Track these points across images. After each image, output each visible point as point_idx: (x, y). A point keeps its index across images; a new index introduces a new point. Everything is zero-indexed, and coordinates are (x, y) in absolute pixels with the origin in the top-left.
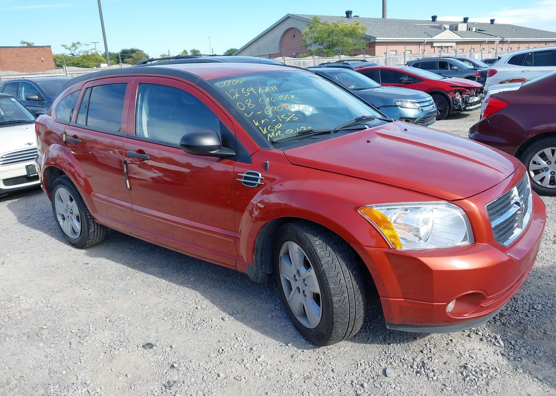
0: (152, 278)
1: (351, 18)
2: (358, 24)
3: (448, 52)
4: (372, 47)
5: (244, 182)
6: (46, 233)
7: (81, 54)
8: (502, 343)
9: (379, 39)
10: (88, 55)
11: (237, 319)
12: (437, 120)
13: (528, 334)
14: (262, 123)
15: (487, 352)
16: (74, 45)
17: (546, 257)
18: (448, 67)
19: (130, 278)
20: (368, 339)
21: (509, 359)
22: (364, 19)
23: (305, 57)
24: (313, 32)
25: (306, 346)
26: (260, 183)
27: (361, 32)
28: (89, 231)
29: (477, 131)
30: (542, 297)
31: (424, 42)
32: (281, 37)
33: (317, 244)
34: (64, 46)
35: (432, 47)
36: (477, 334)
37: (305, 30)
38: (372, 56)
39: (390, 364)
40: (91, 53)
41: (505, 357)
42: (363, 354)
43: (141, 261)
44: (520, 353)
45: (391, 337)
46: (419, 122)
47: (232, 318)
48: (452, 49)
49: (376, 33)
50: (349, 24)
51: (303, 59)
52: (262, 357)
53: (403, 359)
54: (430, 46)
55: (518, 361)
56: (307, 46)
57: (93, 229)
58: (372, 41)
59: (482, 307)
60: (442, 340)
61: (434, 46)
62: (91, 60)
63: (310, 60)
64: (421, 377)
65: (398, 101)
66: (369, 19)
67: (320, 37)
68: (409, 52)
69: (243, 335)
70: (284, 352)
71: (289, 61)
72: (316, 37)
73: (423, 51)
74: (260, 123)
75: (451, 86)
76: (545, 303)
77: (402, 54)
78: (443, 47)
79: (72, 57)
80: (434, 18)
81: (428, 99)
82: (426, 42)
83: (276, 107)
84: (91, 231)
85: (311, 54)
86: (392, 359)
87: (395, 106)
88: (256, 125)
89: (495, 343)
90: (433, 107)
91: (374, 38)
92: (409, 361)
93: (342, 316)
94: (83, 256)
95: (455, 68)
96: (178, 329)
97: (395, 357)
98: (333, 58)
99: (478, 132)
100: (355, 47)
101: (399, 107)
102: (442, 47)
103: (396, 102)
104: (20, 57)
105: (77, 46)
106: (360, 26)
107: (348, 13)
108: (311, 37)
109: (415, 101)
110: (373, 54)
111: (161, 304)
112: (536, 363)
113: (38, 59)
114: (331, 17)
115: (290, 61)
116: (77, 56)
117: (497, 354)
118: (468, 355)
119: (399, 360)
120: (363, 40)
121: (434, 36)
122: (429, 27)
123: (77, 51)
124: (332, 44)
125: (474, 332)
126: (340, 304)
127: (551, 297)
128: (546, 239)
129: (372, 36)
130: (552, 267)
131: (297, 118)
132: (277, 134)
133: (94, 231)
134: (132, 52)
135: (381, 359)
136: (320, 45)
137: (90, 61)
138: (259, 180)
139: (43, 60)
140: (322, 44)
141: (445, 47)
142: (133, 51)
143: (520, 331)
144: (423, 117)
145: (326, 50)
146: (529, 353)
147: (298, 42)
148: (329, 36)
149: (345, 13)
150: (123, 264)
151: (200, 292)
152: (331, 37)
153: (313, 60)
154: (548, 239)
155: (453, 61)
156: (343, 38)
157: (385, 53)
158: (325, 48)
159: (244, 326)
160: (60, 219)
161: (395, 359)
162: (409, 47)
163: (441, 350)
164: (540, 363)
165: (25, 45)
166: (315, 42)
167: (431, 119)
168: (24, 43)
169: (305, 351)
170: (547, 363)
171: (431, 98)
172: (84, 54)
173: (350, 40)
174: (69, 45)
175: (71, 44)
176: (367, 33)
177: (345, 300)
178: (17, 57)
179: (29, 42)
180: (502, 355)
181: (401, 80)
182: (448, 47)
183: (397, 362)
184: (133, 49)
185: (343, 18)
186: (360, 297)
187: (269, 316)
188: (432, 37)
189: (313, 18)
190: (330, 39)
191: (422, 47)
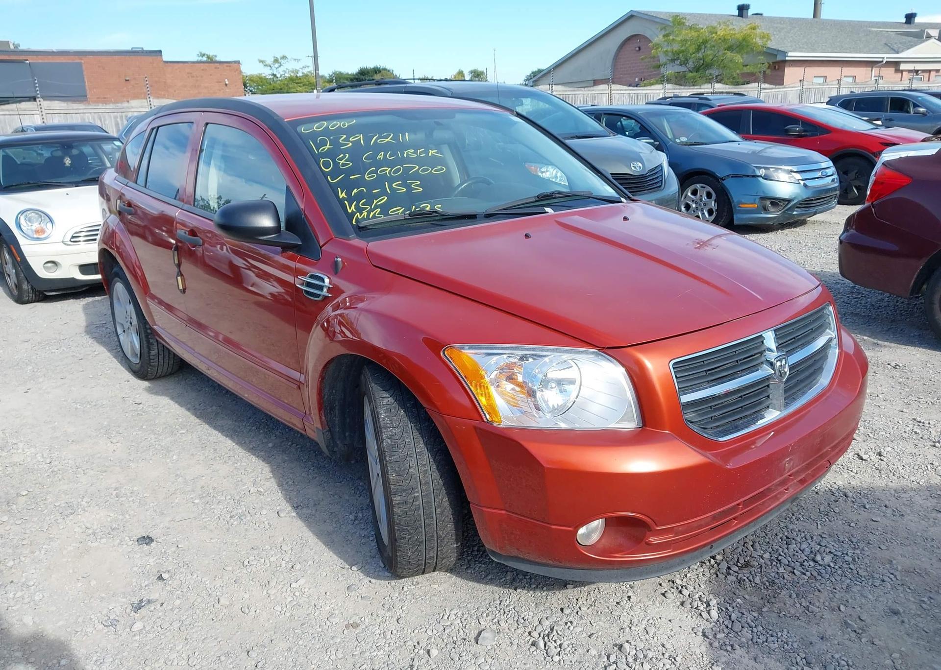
0: (216, 436)
1: (747, 17)
2: (754, 29)
3: (929, 80)
4: (778, 69)
5: (307, 292)
6: (110, 351)
7: (287, 75)
8: (714, 614)
9: (792, 55)
10: (297, 76)
11: (300, 517)
12: (839, 203)
13: (775, 605)
14: (353, 195)
15: (680, 627)
16: (276, 60)
17: (902, 471)
18: (910, 109)
19: (184, 432)
20: (486, 577)
21: (711, 644)
22: (772, 20)
23: (652, 84)
24: (670, 43)
25: (380, 573)
26: (327, 294)
27: (759, 42)
28: (149, 353)
29: (854, 227)
30: (843, 542)
31: (882, 61)
32: (617, 50)
33: (385, 403)
34: (261, 61)
35: (898, 70)
36: (680, 592)
37: (658, 38)
38: (774, 87)
39: (497, 623)
40: (303, 73)
41: (707, 640)
42: (464, 599)
43: (214, 408)
44: (739, 638)
45: (526, 577)
46: (797, 207)
47: (294, 514)
48: (937, 74)
49: (789, 44)
50: (740, 27)
51: (645, 88)
52: (302, 581)
53: (523, 618)
54: (894, 69)
55: (727, 650)
56: (659, 67)
57: (156, 351)
58: (779, 58)
59: (648, 544)
60: (614, 595)
61: (901, 69)
62: (302, 85)
63: (658, 91)
64: (535, 653)
65: (760, 168)
66: (782, 20)
67: (683, 51)
68: (850, 80)
69: (295, 543)
70: (341, 579)
71: (619, 92)
72: (676, 51)
73: (877, 78)
74: (349, 194)
75: (882, 143)
76: (843, 554)
77: (834, 83)
78: (920, 72)
79: (273, 78)
80: (910, 18)
81: (824, 165)
82: (884, 62)
83: (390, 169)
84: (153, 353)
85: (662, 80)
86: (505, 615)
87: (753, 176)
88: (341, 197)
89: (702, 613)
90: (833, 180)
91: (784, 53)
92: (530, 623)
93: (409, 528)
94: (141, 391)
95: (922, 110)
96: (204, 520)
97: (511, 612)
98: (700, 89)
99: (854, 231)
100: (745, 70)
101: (760, 179)
102: (918, 71)
103: (755, 169)
104: (193, 77)
105: (282, 61)
106: (758, 31)
107: (742, 9)
108: (666, 51)
109: (795, 169)
110: (778, 80)
111: (204, 478)
112: (757, 661)
113: (220, 82)
114: (711, 15)
115: (622, 92)
116: (280, 79)
117: (695, 633)
118: (644, 626)
119: (516, 619)
120: (762, 57)
121: (903, 51)
122: (898, 34)
123: (281, 69)
124: (703, 64)
125: (677, 588)
126: (405, 508)
127: (861, 545)
128: (922, 438)
129: (780, 49)
130: (903, 489)
131: (422, 189)
132: (372, 214)
133: (158, 354)
134: (376, 73)
135: (487, 612)
136: (681, 65)
137: (300, 86)
138: (325, 290)
139: (227, 83)
140: (684, 63)
141: (924, 71)
142: (376, 71)
143: (762, 599)
144: (807, 198)
145: (691, 74)
146: (754, 641)
147: (642, 59)
148: (698, 49)
149: (736, 8)
150: (188, 410)
151: (271, 466)
152: (703, 51)
153: (663, 91)
154: (926, 437)
155: (920, 97)
156: (725, 54)
157: (800, 81)
158: (689, 70)
159: (305, 528)
160: (120, 331)
161: (509, 616)
162: (848, 71)
163: (599, 612)
164: (766, 660)
165: (205, 59)
166: (673, 60)
167: (825, 202)
168: (203, 55)
169: (373, 581)
170: (778, 663)
171: (831, 164)
172: (292, 75)
173: (738, 58)
174: (270, 61)
175: (273, 60)
176: (772, 44)
177: (414, 503)
178: (188, 77)
179: (211, 54)
180: (704, 635)
181: (787, 131)
182: (929, 71)
183: (511, 621)
184: (377, 68)
185: (732, 17)
186: (444, 500)
187: (352, 517)
188: (898, 53)
189: (673, 16)
190: (700, 55)
191: (875, 71)
